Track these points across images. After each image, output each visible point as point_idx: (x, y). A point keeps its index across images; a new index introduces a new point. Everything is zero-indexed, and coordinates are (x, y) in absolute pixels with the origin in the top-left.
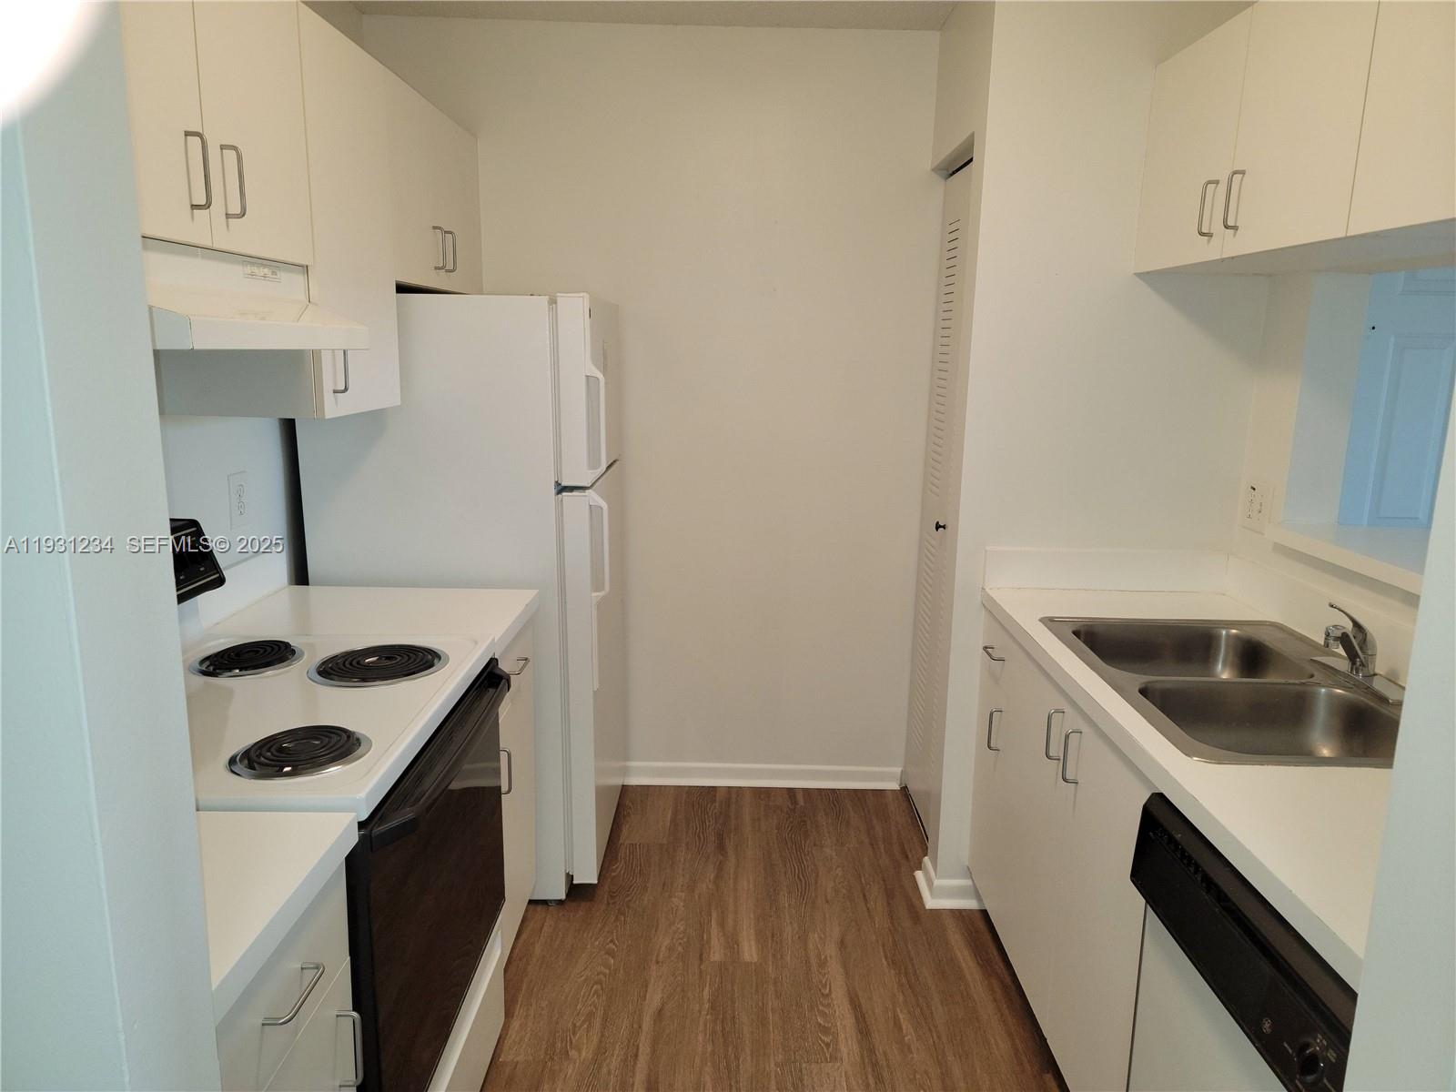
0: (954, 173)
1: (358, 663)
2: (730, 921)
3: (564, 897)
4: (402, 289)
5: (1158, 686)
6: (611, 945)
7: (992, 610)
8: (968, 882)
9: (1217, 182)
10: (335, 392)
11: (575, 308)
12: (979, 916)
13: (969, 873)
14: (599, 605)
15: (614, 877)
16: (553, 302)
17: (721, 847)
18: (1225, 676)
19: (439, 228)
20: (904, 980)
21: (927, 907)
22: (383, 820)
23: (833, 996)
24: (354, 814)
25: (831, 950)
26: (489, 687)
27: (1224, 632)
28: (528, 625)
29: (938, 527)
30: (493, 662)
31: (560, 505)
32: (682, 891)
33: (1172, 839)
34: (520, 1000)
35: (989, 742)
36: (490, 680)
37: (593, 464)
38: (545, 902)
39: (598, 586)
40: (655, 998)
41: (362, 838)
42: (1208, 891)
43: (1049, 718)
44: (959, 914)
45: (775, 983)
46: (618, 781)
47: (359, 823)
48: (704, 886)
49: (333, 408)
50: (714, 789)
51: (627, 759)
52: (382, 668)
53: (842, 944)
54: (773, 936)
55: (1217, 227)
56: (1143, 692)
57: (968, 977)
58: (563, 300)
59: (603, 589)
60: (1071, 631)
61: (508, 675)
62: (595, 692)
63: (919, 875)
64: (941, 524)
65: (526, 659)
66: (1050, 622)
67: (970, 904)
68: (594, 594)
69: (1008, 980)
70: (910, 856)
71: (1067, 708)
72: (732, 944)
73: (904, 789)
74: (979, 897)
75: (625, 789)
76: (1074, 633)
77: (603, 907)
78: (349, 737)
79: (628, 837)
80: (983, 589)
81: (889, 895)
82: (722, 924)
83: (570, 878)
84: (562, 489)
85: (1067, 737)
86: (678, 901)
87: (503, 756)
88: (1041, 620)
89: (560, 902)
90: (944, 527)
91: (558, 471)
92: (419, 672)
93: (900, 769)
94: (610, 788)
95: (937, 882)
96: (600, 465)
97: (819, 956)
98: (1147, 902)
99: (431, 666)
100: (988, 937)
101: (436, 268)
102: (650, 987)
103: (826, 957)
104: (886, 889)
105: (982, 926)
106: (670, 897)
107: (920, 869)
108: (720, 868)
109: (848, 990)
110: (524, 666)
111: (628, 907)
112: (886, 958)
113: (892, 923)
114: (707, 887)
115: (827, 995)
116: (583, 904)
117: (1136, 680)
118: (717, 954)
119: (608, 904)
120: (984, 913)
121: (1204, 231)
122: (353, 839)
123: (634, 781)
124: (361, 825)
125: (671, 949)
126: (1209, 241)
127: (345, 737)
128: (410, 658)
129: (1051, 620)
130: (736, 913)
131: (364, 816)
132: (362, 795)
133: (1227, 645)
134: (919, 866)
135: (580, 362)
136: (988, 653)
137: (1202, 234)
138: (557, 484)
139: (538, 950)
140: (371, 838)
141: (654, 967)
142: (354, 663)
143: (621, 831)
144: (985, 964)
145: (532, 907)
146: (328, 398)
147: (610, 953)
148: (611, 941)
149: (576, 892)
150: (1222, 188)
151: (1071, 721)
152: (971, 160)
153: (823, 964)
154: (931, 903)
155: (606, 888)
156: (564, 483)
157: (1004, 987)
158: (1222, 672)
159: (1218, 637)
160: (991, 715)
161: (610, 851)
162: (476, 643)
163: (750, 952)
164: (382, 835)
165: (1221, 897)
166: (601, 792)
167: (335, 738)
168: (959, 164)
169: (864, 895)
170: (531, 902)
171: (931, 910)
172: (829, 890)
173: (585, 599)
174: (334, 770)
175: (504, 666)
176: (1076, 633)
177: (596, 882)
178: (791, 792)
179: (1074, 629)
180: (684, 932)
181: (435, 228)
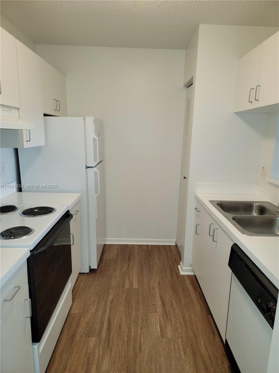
0: (189, 87)
1: (33, 211)
2: (131, 279)
3: (88, 272)
4: (45, 115)
5: (237, 217)
6: (100, 284)
7: (197, 199)
8: (191, 268)
9: (254, 89)
10: (27, 141)
11: (90, 120)
12: (194, 277)
13: (191, 266)
14: (97, 198)
15: (101, 267)
16: (84, 119)
17: (129, 260)
18: (255, 215)
19: (55, 100)
20: (174, 293)
21: (181, 274)
22: (37, 250)
23: (156, 296)
24: (29, 248)
25: (156, 285)
26: (67, 217)
27: (255, 204)
28: (79, 202)
29: (184, 178)
30: (68, 211)
31: (87, 172)
32: (119, 270)
33: (238, 255)
34: (76, 298)
35: (196, 232)
36: (67, 216)
37: (95, 161)
38: (84, 273)
39: (96, 192)
40: (111, 297)
41: (31, 255)
42: (246, 268)
43: (210, 225)
44: (189, 276)
45: (142, 293)
46: (103, 243)
47: (30, 251)
48: (124, 269)
49: (26, 145)
50: (128, 245)
51: (105, 237)
52: (39, 212)
53: (159, 283)
54: (141, 282)
55: (254, 100)
56: (233, 219)
57: (191, 292)
58: (87, 118)
59: (98, 193)
60: (216, 204)
61: (72, 215)
62: (96, 220)
63: (179, 266)
64: (185, 177)
65: (78, 211)
66: (211, 202)
67: (192, 274)
68: (96, 195)
69: (200, 292)
70: (177, 262)
71: (214, 223)
72: (131, 283)
73: (176, 245)
74: (194, 272)
75: (105, 245)
76: (217, 204)
77: (98, 274)
78: (29, 229)
79: (106, 257)
80: (195, 193)
81: (171, 271)
82: (129, 279)
83: (90, 267)
84: (87, 167)
85: (214, 230)
86: (118, 273)
87: (71, 236)
88: (209, 201)
89: (87, 273)
90: (186, 178)
91: (86, 162)
92: (49, 213)
93: (175, 240)
94: (101, 245)
95: (183, 268)
96: (97, 161)
97: (153, 286)
98: (232, 271)
99: (52, 212)
100: (196, 281)
101: (55, 110)
102: (110, 295)
103: (155, 287)
104: (171, 270)
105: (194, 279)
106: (116, 272)
107: (179, 265)
108: (129, 265)
109: (160, 295)
110: (77, 212)
111: (105, 275)
112: (170, 287)
113: (172, 279)
114: (125, 270)
115: (155, 296)
116: (93, 274)
117: (231, 216)
118: (127, 286)
119: (100, 274)
120: (195, 276)
121: (250, 101)
122: (29, 254)
123: (107, 243)
124: (31, 251)
125: (115, 285)
126: (251, 104)
127: (28, 229)
128: (46, 210)
129: (212, 201)
130: (132, 276)
131: (32, 249)
132: (31, 243)
133: (256, 207)
134: (179, 264)
135: (92, 135)
136: (196, 210)
137: (250, 102)
138: (86, 166)
139: (81, 285)
140: (33, 254)
141: (111, 289)
142: (32, 211)
143: (104, 255)
144: (195, 288)
145: (80, 275)
146: (25, 143)
147: (100, 286)
148: (100, 283)
149: (92, 271)
150: (255, 90)
151: (215, 226)
152: (192, 84)
153: (154, 289)
154: (182, 273)
155: (99, 270)
156: (88, 166)
157: (199, 294)
158: (254, 214)
159: (254, 205)
160: (197, 225)
161: (101, 261)
162: (64, 206)
163: (135, 285)
164: (36, 254)
165: (249, 269)
166: (98, 246)
167: (25, 229)
168: (190, 84)
169: (165, 271)
170: (80, 273)
171: (182, 275)
172: (156, 270)
173: (93, 196)
174: (25, 237)
175: (71, 212)
176: (218, 204)
177: (97, 268)
178: (147, 246)
179: (217, 203)
180: (119, 280)
181: (54, 100)
